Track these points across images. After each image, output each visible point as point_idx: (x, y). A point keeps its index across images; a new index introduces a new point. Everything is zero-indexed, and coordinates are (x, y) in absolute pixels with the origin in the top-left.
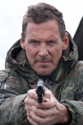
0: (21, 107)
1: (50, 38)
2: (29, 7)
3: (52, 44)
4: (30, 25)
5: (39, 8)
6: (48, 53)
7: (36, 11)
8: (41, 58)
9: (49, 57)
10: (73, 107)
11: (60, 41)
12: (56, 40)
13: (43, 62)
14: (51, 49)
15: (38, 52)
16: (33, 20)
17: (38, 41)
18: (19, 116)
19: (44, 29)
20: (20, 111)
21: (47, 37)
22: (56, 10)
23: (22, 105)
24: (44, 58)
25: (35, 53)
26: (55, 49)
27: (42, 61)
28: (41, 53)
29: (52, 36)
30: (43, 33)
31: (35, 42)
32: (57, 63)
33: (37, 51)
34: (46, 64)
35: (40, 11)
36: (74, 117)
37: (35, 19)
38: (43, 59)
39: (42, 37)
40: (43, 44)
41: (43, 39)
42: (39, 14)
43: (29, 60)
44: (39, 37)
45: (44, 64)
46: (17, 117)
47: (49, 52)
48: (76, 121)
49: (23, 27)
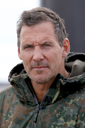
1: (43, 40)
39: (35, 40)
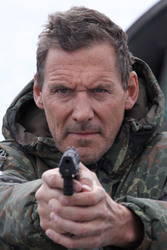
0: (27, 205)
1: (96, 81)
2: (52, 17)
3: (101, 94)
4: (54, 55)
5: (72, 17)
6: (92, 115)
7: (67, 24)
8: (78, 126)
9: (95, 123)
10: (144, 208)
11: (118, 87)
12: (109, 86)
13: (81, 134)
14: (100, 106)
15: (71, 113)
16: (60, 43)
17: (70, 89)
18: (22, 226)
19: (84, 64)
20: (26, 214)
21: (90, 80)
22: (110, 23)
23: (31, 202)
24: (83, 126)
25: (64, 114)
26: (109, 105)
27: (80, 131)
28: (78, 114)
29: (101, 77)
30: (81, 72)
31: (64, 91)
32: (113, 137)
33: (69, 110)
34: (89, 138)
35: (75, 24)
36: (148, 228)
37: (65, 40)
38: (83, 128)
39: (79, 80)
40: (82, 96)
41: (81, 84)
42: (72, 32)
43: (51, 130)
44: (74, 81)
45: (83, 138)
46: (19, 226)
47: (95, 112)
48: (154, 238)
49: (38, 58)
